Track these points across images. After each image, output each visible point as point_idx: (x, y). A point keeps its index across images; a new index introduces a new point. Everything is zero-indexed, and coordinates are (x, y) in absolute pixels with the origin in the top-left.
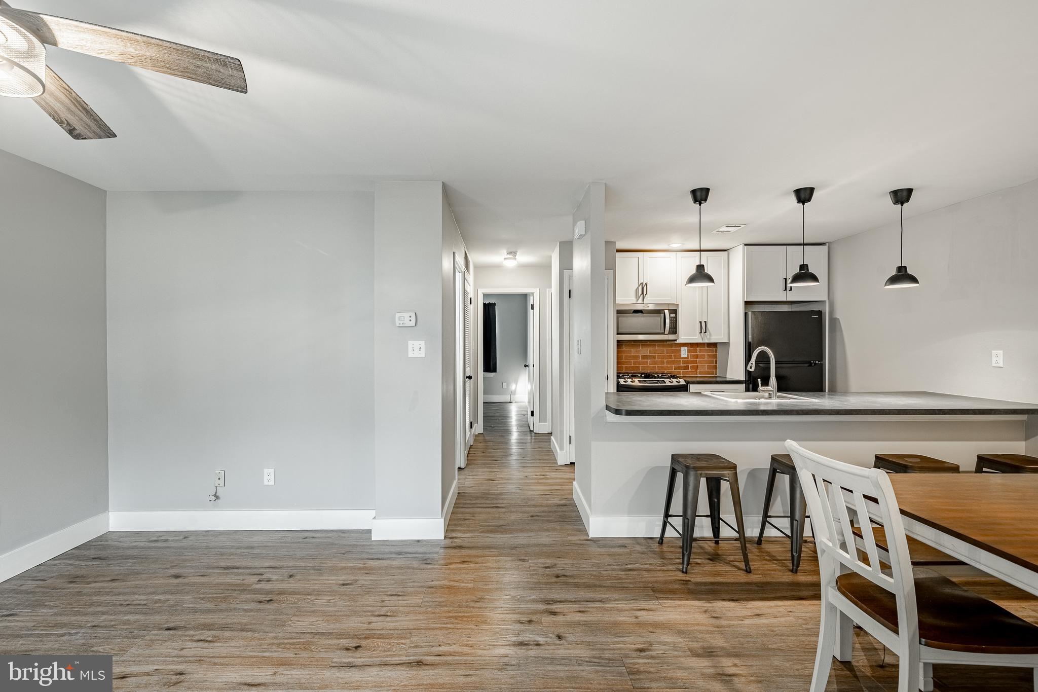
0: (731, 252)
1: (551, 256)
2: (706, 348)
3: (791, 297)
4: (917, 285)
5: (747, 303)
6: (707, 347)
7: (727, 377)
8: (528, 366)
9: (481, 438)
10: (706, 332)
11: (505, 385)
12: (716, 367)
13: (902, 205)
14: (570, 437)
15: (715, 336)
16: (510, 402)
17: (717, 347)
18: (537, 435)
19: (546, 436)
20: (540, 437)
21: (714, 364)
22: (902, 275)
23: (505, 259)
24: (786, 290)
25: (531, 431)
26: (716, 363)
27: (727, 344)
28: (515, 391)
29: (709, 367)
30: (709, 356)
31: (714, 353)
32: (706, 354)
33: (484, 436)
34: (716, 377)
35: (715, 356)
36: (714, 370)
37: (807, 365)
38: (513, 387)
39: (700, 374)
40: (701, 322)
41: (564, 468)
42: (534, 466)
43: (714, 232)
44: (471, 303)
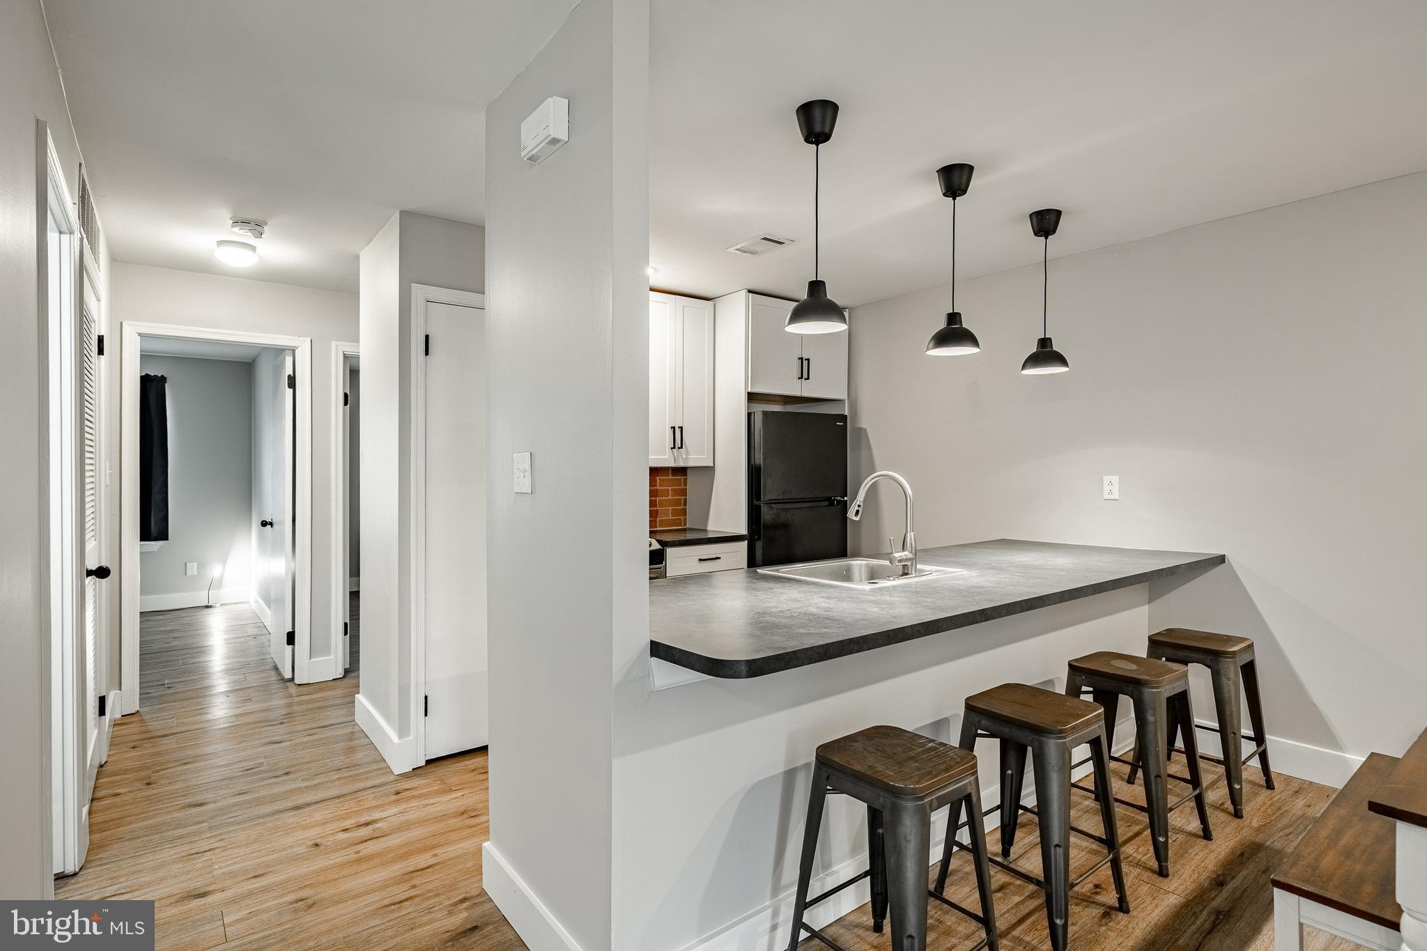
0: (719, 303)
1: (358, 257)
2: (671, 477)
3: (807, 389)
4: (1063, 369)
5: (752, 397)
6: (673, 476)
7: (710, 528)
8: (271, 524)
9: (133, 729)
10: (682, 447)
11: (193, 568)
12: (684, 512)
13: (1046, 238)
14: (426, 697)
15: (694, 457)
16: (207, 607)
17: (686, 475)
18: (304, 689)
19: (332, 689)
20: (315, 696)
21: (682, 507)
22: (1045, 354)
23: (221, 243)
24: (802, 378)
25: (285, 681)
26: (685, 505)
27: (709, 471)
28: (221, 579)
29: (675, 513)
30: (675, 492)
31: (683, 487)
32: (670, 488)
33: (142, 721)
34: (685, 530)
35: (684, 492)
36: (682, 518)
37: (827, 503)
38: (215, 571)
39: (661, 526)
40: (674, 428)
41: (415, 782)
42: (329, 794)
43: (732, 250)
44: (101, 352)
